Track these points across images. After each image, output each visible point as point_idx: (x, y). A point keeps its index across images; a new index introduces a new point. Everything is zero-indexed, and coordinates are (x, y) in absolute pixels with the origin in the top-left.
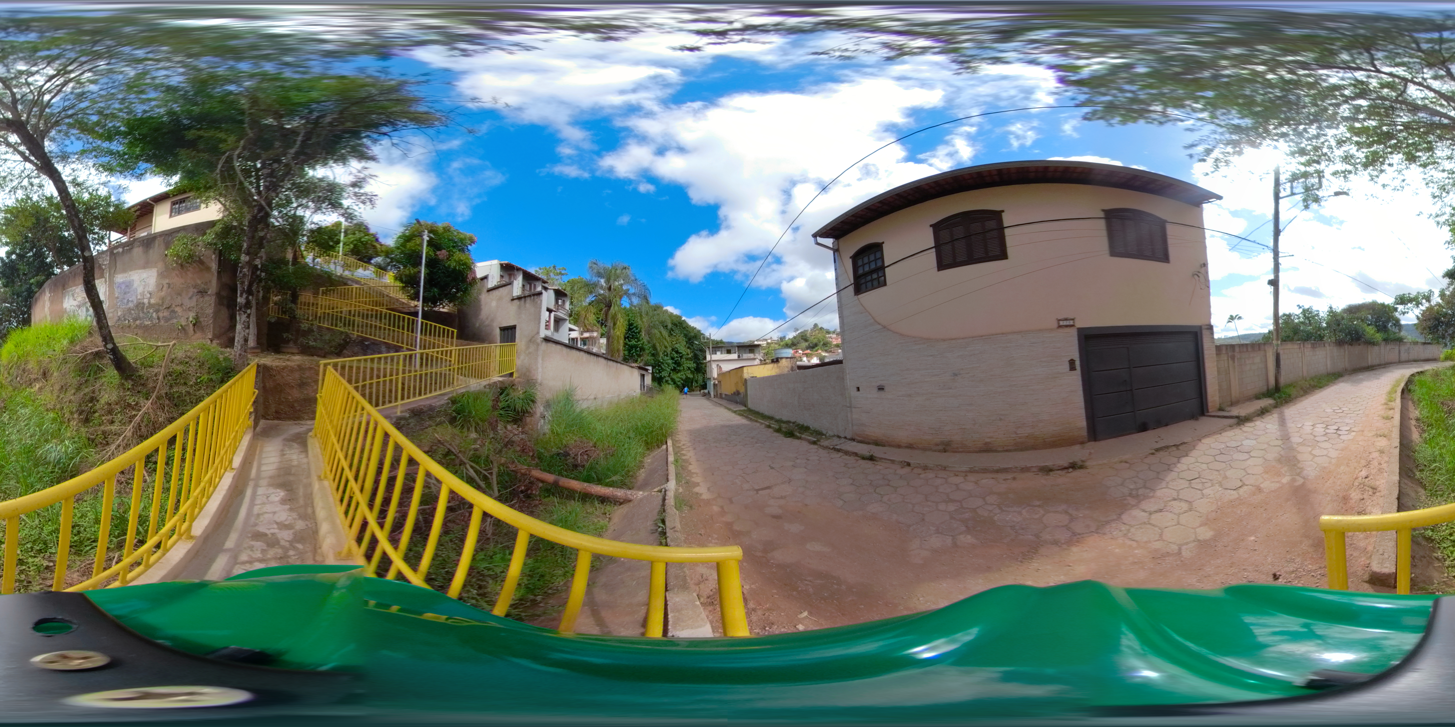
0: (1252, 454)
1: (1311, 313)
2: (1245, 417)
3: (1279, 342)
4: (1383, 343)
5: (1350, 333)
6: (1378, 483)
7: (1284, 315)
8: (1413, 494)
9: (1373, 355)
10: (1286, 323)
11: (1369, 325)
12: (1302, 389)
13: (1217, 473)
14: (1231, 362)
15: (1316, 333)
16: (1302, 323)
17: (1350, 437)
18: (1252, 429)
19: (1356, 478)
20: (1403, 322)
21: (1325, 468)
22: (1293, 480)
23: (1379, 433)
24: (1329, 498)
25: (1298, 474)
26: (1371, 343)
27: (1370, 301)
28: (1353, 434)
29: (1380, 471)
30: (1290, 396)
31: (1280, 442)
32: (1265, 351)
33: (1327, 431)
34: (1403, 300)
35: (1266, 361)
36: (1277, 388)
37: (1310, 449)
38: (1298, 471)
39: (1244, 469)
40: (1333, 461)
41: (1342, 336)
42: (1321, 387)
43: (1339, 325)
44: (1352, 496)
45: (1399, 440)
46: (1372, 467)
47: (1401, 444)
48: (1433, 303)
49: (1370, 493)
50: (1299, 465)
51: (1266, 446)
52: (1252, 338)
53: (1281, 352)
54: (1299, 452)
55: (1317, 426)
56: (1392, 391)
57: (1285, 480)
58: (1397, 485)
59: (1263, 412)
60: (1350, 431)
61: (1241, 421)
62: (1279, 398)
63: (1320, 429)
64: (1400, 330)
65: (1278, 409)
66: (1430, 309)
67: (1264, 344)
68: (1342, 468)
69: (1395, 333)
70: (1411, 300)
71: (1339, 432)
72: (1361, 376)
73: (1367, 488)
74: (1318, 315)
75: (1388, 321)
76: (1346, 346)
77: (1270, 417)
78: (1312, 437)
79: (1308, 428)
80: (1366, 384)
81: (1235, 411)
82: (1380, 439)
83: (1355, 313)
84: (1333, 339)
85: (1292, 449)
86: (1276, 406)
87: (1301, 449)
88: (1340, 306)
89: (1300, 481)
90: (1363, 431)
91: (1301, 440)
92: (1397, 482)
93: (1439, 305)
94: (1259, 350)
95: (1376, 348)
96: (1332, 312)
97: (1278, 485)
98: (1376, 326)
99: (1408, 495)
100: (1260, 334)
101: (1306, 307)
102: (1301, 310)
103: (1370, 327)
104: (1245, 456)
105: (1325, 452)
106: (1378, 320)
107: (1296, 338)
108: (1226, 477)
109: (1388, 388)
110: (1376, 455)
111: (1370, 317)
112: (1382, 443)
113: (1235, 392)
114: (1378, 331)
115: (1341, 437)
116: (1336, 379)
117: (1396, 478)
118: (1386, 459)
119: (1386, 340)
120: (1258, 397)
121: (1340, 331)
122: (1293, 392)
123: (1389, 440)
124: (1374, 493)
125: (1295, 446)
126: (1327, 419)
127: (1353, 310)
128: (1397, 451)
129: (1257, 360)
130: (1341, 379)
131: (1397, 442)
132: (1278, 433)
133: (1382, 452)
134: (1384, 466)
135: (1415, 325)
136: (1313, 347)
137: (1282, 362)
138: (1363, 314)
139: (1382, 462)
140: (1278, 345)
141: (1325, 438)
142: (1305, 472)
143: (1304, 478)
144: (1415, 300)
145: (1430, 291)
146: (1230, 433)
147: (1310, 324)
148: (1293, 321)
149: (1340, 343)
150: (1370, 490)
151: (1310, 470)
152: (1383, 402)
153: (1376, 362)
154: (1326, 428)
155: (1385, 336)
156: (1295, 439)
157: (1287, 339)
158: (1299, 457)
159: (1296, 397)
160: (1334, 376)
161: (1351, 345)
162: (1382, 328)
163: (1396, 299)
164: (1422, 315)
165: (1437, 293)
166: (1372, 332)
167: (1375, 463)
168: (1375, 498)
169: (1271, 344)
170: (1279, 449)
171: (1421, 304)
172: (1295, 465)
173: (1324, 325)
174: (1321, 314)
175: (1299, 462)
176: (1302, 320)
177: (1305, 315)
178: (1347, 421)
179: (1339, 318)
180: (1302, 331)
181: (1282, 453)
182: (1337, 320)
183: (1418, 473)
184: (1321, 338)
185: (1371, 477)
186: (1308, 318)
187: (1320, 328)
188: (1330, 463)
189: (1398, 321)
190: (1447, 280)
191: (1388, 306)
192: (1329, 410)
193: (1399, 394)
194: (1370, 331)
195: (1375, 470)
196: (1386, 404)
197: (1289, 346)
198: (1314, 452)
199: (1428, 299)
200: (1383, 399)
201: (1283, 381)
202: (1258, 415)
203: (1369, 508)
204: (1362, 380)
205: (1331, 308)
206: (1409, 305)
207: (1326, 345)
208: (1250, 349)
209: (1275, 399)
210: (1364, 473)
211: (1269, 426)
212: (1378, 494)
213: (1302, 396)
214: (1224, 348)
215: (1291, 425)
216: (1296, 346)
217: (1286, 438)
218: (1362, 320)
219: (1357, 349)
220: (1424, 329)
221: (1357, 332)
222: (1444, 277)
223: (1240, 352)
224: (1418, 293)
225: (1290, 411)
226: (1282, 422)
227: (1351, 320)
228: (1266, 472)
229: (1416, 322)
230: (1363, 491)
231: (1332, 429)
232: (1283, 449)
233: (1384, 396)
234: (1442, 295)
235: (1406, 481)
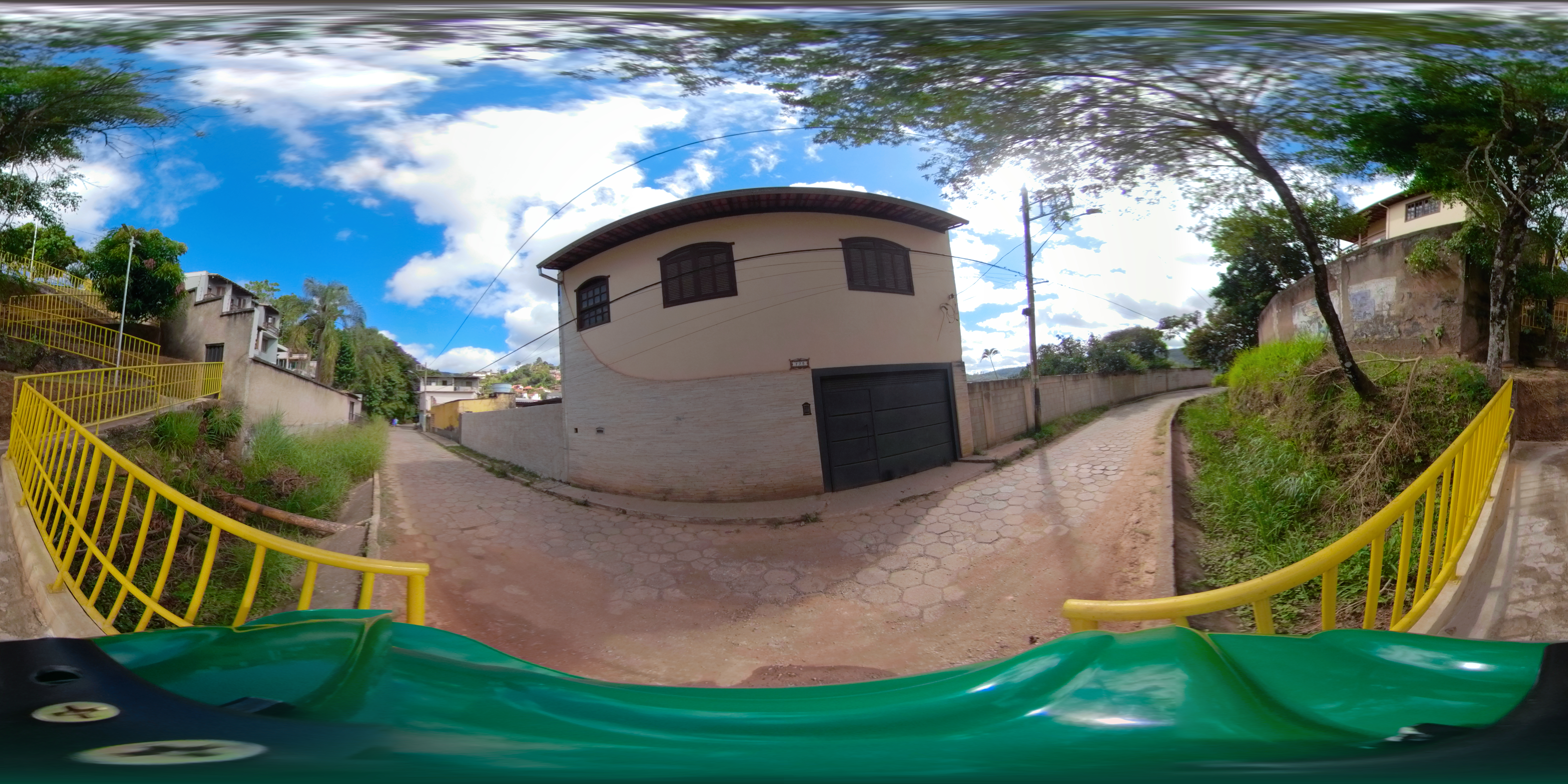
0: (1010, 502)
1: (1072, 342)
2: (1003, 460)
3: (1038, 377)
4: (1149, 372)
5: (1114, 363)
6: (1150, 528)
7: (1043, 347)
8: (1190, 538)
9: (1140, 385)
10: (1045, 355)
11: (1133, 352)
12: (1065, 426)
13: (971, 525)
14: (985, 401)
15: (1078, 365)
16: (1062, 354)
17: (1118, 477)
18: (1010, 474)
19: (1127, 524)
20: (1169, 348)
21: (1091, 513)
22: (1057, 530)
23: (1149, 471)
24: (1097, 549)
25: (1063, 523)
26: (1137, 372)
27: (1134, 326)
28: (1122, 473)
29: (1153, 514)
30: (1051, 434)
31: (1041, 488)
32: (1023, 387)
33: (1094, 472)
34: (1168, 323)
35: (1024, 398)
36: (1038, 427)
37: (1075, 493)
38: (1063, 518)
39: (1001, 520)
40: (1101, 505)
41: (1106, 365)
42: (1085, 423)
43: (1101, 354)
44: (1122, 544)
45: (1171, 479)
46: (1143, 509)
47: (1175, 482)
48: (1201, 325)
49: (1143, 540)
50: (1064, 512)
51: (1026, 492)
52: (1011, 373)
53: (1040, 387)
54: (1063, 498)
55: (1083, 466)
56: (1161, 425)
57: (1048, 530)
58: (1172, 530)
59: (1022, 454)
60: (1117, 470)
61: (998, 465)
62: (1040, 437)
63: (1085, 470)
64: (1167, 356)
65: (1039, 450)
66: (1198, 331)
67: (1022, 380)
68: (1111, 513)
69: (1162, 360)
70: (1176, 324)
71: (1106, 473)
72: (1127, 409)
73: (1139, 535)
74: (1079, 345)
75: (1154, 347)
76: (1110, 377)
77: (1031, 459)
78: (1077, 480)
79: (1072, 470)
80: (1133, 417)
81: (992, 455)
82: (1151, 477)
83: (1118, 340)
84: (1096, 370)
85: (1055, 494)
86: (1036, 447)
87: (1065, 493)
88: (1101, 334)
89: (1064, 530)
90: (1132, 470)
91: (1065, 483)
92: (1171, 526)
93: (1207, 326)
94: (1016, 386)
95: (1142, 377)
96: (1093, 341)
97: (1040, 536)
98: (1142, 353)
99: (1185, 539)
100: (1019, 368)
101: (1067, 337)
102: (1061, 341)
103: (1135, 355)
104: (1003, 504)
105: (1091, 496)
106: (1143, 346)
107: (1056, 371)
108: (980, 529)
109: (1156, 421)
110: (1147, 496)
111: (1134, 344)
112: (1153, 482)
113: (991, 433)
114: (1144, 358)
115: (1109, 478)
116: (1101, 413)
117: (1170, 522)
118: (1159, 500)
119: (1153, 368)
120: (1017, 438)
121: (1103, 361)
122: (1054, 430)
123: (1160, 478)
124: (1147, 540)
125: (1059, 491)
126: (1093, 458)
127: (1115, 337)
128: (1169, 492)
129: (1015, 397)
130: (1106, 413)
131: (1169, 481)
132: (1040, 477)
133: (1153, 492)
134: (1157, 508)
135: (1183, 349)
136: (1076, 380)
137: (1042, 398)
138: (1126, 341)
139: (1154, 504)
140: (1036, 380)
141: (1091, 480)
142: (1070, 519)
143: (1069, 526)
144: (1181, 323)
145: (1197, 312)
146: (986, 480)
147: (1071, 355)
148: (1052, 352)
149: (1103, 374)
150: (1143, 536)
151: (1076, 516)
152: (1153, 436)
153: (1143, 392)
154: (1092, 468)
155: (1151, 364)
156: (1058, 483)
157: (1046, 373)
158: (1063, 503)
159: (1059, 436)
160: (1099, 410)
161: (1116, 375)
162: (1147, 355)
163: (1161, 322)
164: (1190, 338)
165: (1204, 314)
166: (1137, 360)
167: (1146, 505)
168: (1147, 546)
169: (1029, 379)
170: (1041, 494)
171: (1187, 326)
172: (1058, 512)
173: (1086, 355)
174: (1083, 344)
175: (1063, 508)
176: (1062, 351)
177: (1065, 346)
178: (1115, 459)
179: (1101, 347)
180: (1064, 363)
181: (1044, 499)
182: (1099, 349)
183: (1194, 514)
184: (1083, 369)
185: (1143, 522)
186: (1068, 349)
187: (1081, 359)
188: (1097, 508)
189: (1163, 346)
190: (1214, 299)
191: (1152, 331)
192: (1094, 448)
193: (1168, 426)
194: (1135, 359)
195: (1147, 514)
196: (1155, 438)
197: (1049, 380)
198: (1079, 497)
199: (1195, 321)
200: (1152, 433)
201: (1043, 418)
202: (1018, 458)
203: (1142, 557)
204: (1129, 413)
205: (1092, 336)
206: (1175, 328)
207: (1089, 377)
208: (1006, 386)
209: (1035, 439)
210: (1135, 518)
211: (1029, 470)
212: (1151, 541)
213: (1065, 434)
214: (977, 386)
215: (1053, 467)
216: (1056, 380)
217: (1048, 482)
218: (1126, 348)
219: (1122, 380)
220: (1192, 353)
221: (1121, 361)
222: (1210, 296)
223: (995, 389)
224: (1184, 315)
225: (1053, 452)
226: (1044, 464)
227: (1114, 348)
228: (1026, 522)
229: (1183, 346)
230: (1135, 538)
231: (1098, 469)
232: (1045, 494)
233: (1153, 430)
234: (1210, 316)
235: (1182, 524)
